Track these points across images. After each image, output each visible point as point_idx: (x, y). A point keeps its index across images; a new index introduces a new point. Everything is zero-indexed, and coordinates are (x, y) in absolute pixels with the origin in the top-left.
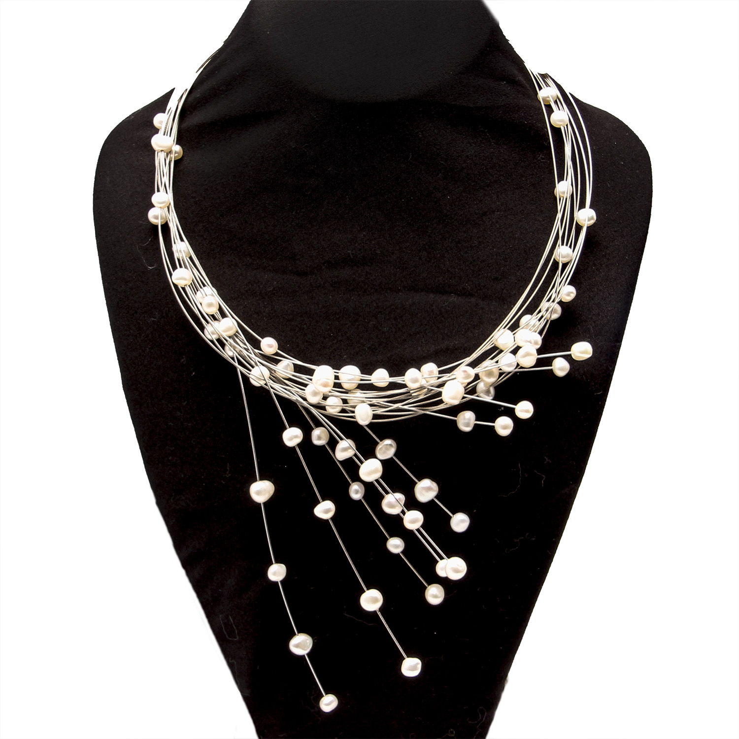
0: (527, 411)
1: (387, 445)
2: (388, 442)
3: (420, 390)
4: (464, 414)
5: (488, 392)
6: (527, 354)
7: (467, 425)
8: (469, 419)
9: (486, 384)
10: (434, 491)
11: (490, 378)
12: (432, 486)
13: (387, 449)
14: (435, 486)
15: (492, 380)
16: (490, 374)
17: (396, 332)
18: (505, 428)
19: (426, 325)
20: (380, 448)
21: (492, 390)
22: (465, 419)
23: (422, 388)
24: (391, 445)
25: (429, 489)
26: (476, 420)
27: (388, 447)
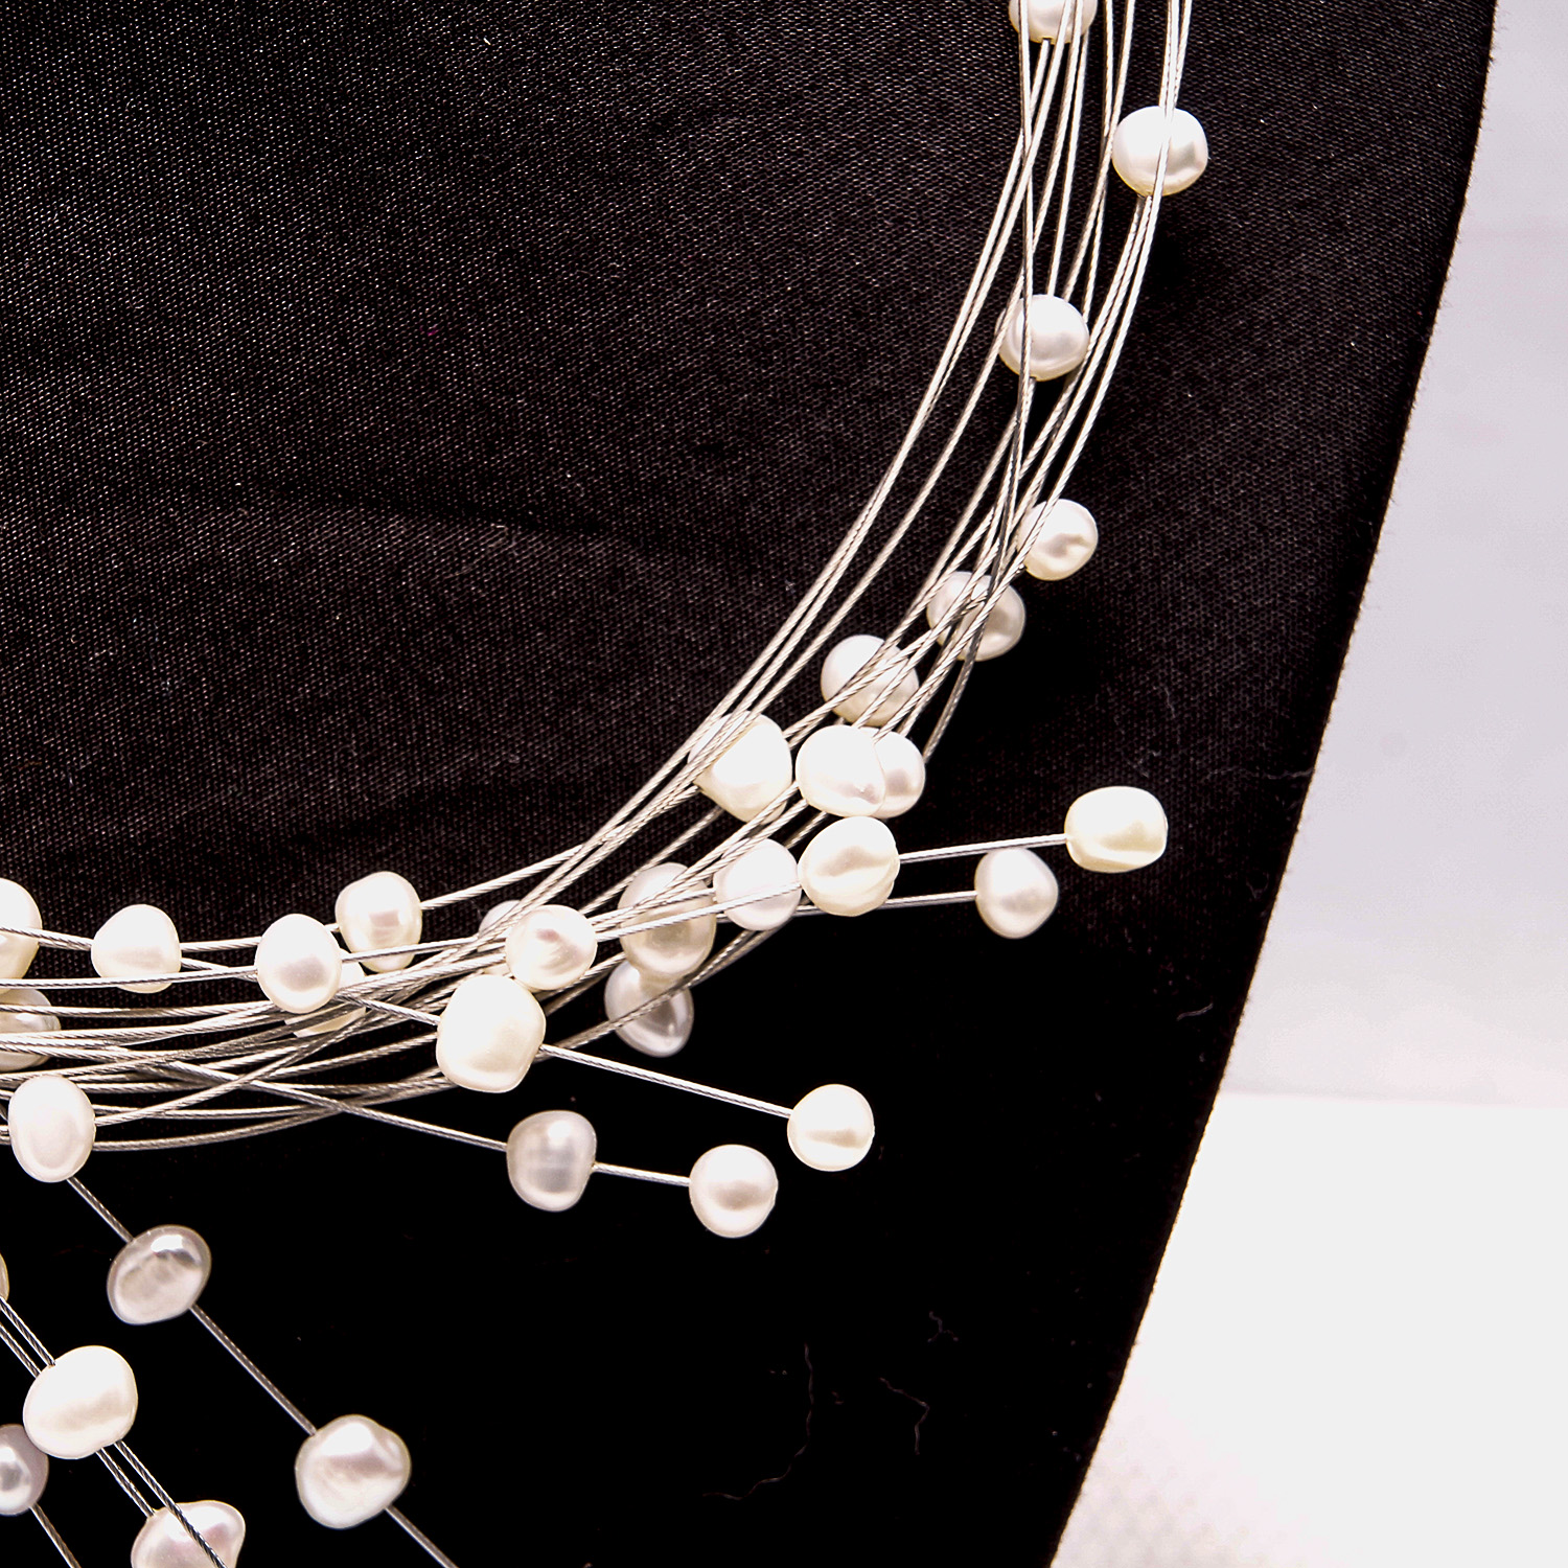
0: (846, 1139)
1: (162, 1256)
2: (170, 1239)
3: (330, 1016)
4: (541, 1130)
5: (661, 1017)
6: (853, 860)
7: (557, 1183)
8: (567, 1155)
9: (650, 978)
10: (392, 1474)
11: (673, 955)
12: (382, 1454)
13: (164, 1277)
14: (392, 1451)
15: (685, 961)
16: (670, 936)
17: (218, 700)
18: (737, 1200)
19: (366, 668)
20: (133, 1272)
21: (681, 1006)
22: (545, 1151)
23: (338, 1005)
24: (183, 1257)
25: (367, 1465)
26: (601, 1156)
27: (170, 1265)
